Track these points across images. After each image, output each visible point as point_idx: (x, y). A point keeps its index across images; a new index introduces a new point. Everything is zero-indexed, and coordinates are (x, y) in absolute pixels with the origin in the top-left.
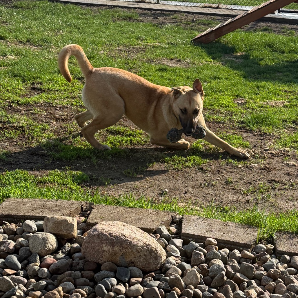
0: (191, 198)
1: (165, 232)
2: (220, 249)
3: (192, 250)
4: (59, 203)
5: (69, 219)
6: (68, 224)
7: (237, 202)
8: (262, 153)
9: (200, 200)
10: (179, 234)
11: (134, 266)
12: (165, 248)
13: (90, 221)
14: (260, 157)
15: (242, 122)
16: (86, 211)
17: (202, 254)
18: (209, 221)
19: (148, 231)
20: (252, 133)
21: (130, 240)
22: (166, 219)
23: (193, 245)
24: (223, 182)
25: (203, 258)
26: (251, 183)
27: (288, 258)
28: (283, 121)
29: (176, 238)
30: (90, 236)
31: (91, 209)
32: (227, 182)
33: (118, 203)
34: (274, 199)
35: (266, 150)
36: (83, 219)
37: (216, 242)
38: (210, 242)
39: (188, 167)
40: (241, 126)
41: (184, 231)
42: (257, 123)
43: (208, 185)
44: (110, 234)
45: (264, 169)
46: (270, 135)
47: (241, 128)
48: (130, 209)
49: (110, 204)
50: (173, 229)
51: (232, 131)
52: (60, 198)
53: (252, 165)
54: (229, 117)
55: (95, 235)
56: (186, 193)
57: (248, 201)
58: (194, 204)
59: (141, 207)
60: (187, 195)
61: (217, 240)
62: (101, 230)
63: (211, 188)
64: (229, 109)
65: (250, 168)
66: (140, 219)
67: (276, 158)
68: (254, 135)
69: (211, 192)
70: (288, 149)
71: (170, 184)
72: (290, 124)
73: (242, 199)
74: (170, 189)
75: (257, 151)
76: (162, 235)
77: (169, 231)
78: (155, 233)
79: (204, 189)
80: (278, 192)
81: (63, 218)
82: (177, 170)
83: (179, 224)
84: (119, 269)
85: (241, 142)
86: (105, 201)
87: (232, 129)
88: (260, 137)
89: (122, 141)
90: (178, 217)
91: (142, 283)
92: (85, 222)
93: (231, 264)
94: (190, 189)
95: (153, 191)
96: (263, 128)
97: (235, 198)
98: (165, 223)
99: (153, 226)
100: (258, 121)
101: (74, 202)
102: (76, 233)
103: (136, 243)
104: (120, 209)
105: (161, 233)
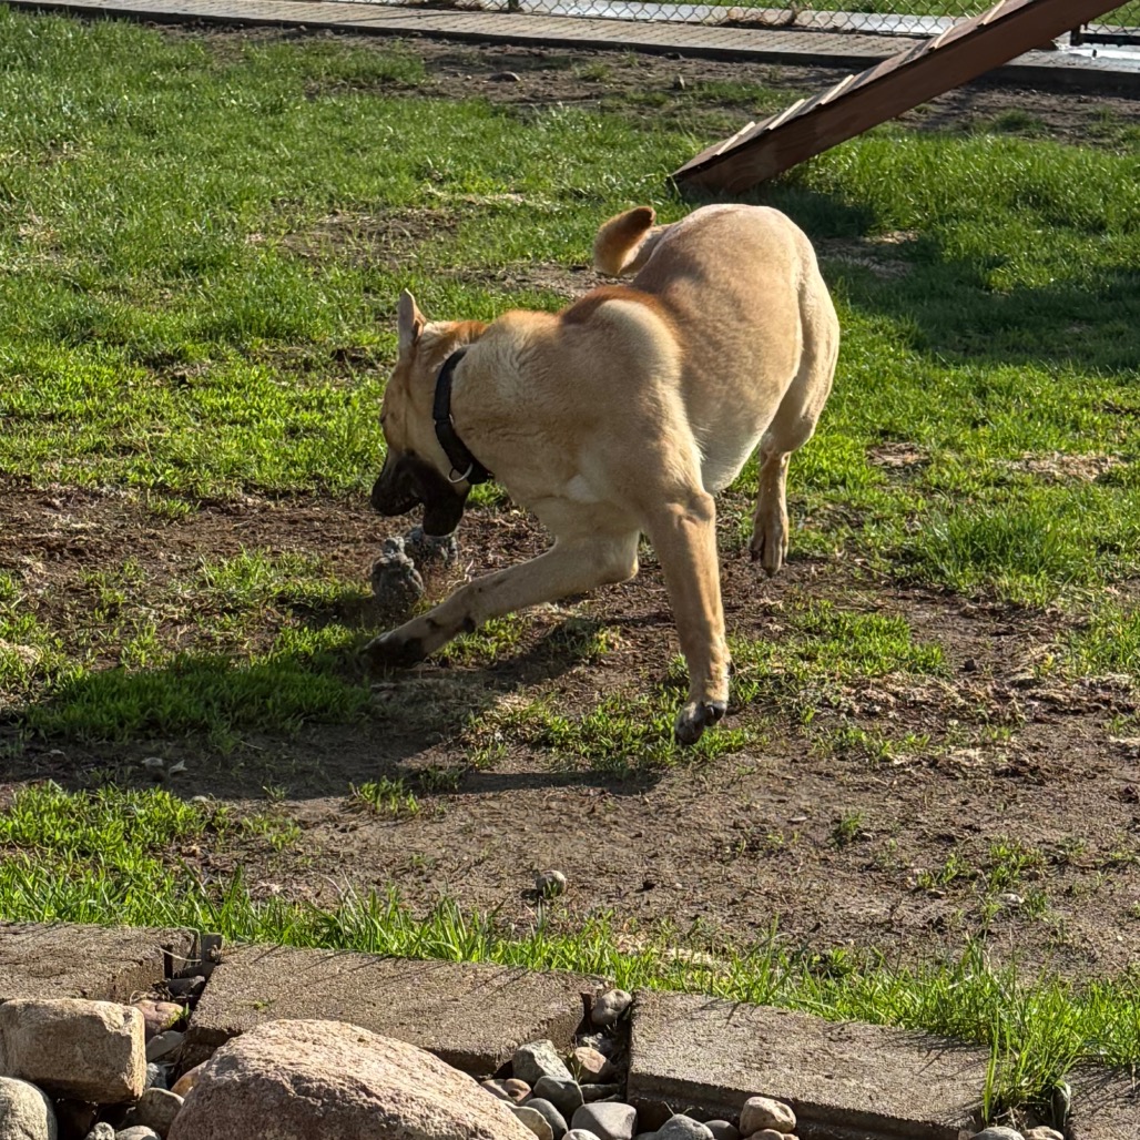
0: (671, 911)
1: (554, 1068)
4: (61, 936)
5: (109, 1012)
6: (105, 1034)
7: (888, 926)
8: (1003, 698)
9: (715, 921)
10: (616, 1081)
13: (201, 1019)
14: (995, 719)
15: (909, 556)
16: (187, 974)
18: (757, 1015)
19: (475, 1065)
20: (954, 605)
21: (388, 1107)
22: (555, 1008)
23: (682, 1130)
24: (822, 836)
26: (951, 839)
28: (1102, 549)
29: (603, 1096)
30: (206, 1091)
31: (208, 964)
32: (840, 837)
33: (333, 935)
34: (1060, 914)
35: (1023, 685)
36: (173, 1010)
37: (792, 1119)
38: (765, 1116)
40: (901, 571)
41: (639, 1065)
42: (978, 557)
43: (753, 848)
44: (297, 1080)
45: (1015, 773)
46: (1036, 612)
47: (902, 583)
48: (388, 965)
49: (299, 941)
50: (591, 1056)
51: (862, 597)
52: (66, 913)
53: (957, 754)
54: (845, 531)
55: (227, 1087)
56: (648, 886)
57: (938, 925)
58: (686, 940)
59: (441, 954)
60: (653, 896)
61: (795, 1105)
62: (254, 1065)
63: (765, 865)
64: (843, 493)
65: (947, 770)
66: (437, 1012)
67: (1070, 723)
68: (966, 615)
69: (767, 880)
70: (1124, 678)
71: (576, 845)
72: (1132, 563)
73: (912, 914)
74: (576, 870)
75: (979, 690)
76: (540, 1087)
77: (571, 1063)
78: (505, 1073)
79: (733, 870)
80: (1080, 881)
81: (82, 1006)
83: (616, 1031)
85: (903, 647)
86: (276, 925)
87: (865, 586)
88: (993, 625)
90: (611, 998)
92: (181, 1025)
94: (668, 867)
95: (496, 878)
96: (1005, 581)
97: (879, 909)
98: (550, 1030)
99: (500, 1041)
100: (983, 549)
101: (133, 931)
102: (140, 1075)
103: (416, 1123)
104: (345, 964)
105: (534, 1074)
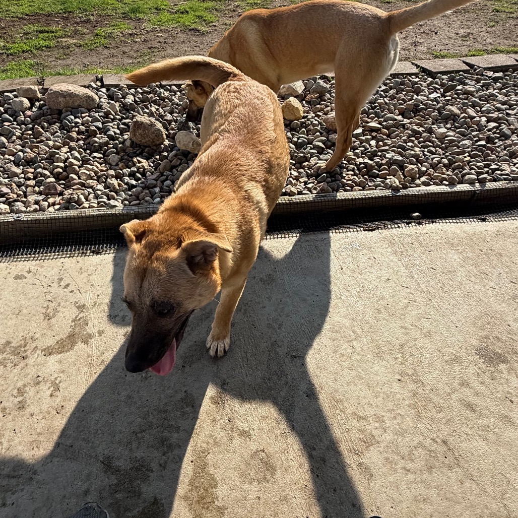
0: (104, 66)
1: (94, 86)
2: (129, 89)
3: (113, 93)
4: (21, 80)
5: (32, 87)
6: (33, 90)
7: (133, 63)
8: (141, 31)
9: (110, 66)
10: (103, 86)
11: (81, 107)
12: (97, 95)
13: (45, 87)
14: (140, 34)
15: (124, 13)
16: (41, 82)
17: (119, 94)
18: (119, 75)
19: (85, 87)
20: (132, 19)
21: (74, 92)
22: (92, 78)
23: (112, 90)
24: (121, 53)
25: (121, 96)
26: (138, 51)
27: (169, 88)
28: (150, 9)
29: (102, 88)
30: (49, 94)
31: (44, 80)
32: (124, 53)
33: (60, 74)
34: (154, 58)
35: (143, 29)
36: (41, 87)
38: (123, 87)
39: (97, 47)
41: (105, 83)
42: (134, 12)
43: (113, 56)
44: (61, 91)
45: (144, 41)
46: (143, 19)
47: (124, 17)
48: (68, 76)
49: (55, 75)
50: (99, 83)
51: (119, 20)
52: (21, 77)
53: (136, 40)
54: (114, 11)
55: (52, 93)
56: (100, 63)
57: (139, 62)
58: (107, 69)
59: (75, 74)
60: (101, 64)
61: (126, 85)
62: (54, 90)
63: (115, 58)
64: (113, 5)
65: (136, 42)
66: (77, 81)
67: (150, 33)
68: (134, 21)
69: (115, 60)
70: (156, 26)
71: (89, 59)
72: (154, 11)
73: (135, 61)
74: (90, 62)
75: (137, 31)
76: (93, 88)
77: (96, 85)
78: (88, 87)
79: (111, 59)
80: (156, 54)
81: (28, 87)
82: (91, 50)
83: (101, 80)
84: (73, 110)
85: (126, 26)
86: (51, 74)
88: (137, 22)
89: (49, 36)
90: (99, 76)
91: (89, 116)
92: (43, 88)
93: (138, 96)
94: (102, 60)
95: (79, 65)
96: (138, 15)
97: (131, 61)
98: (92, 81)
99: (86, 83)
101: (31, 78)
102: (39, 95)
103: (78, 94)
104: (63, 77)
